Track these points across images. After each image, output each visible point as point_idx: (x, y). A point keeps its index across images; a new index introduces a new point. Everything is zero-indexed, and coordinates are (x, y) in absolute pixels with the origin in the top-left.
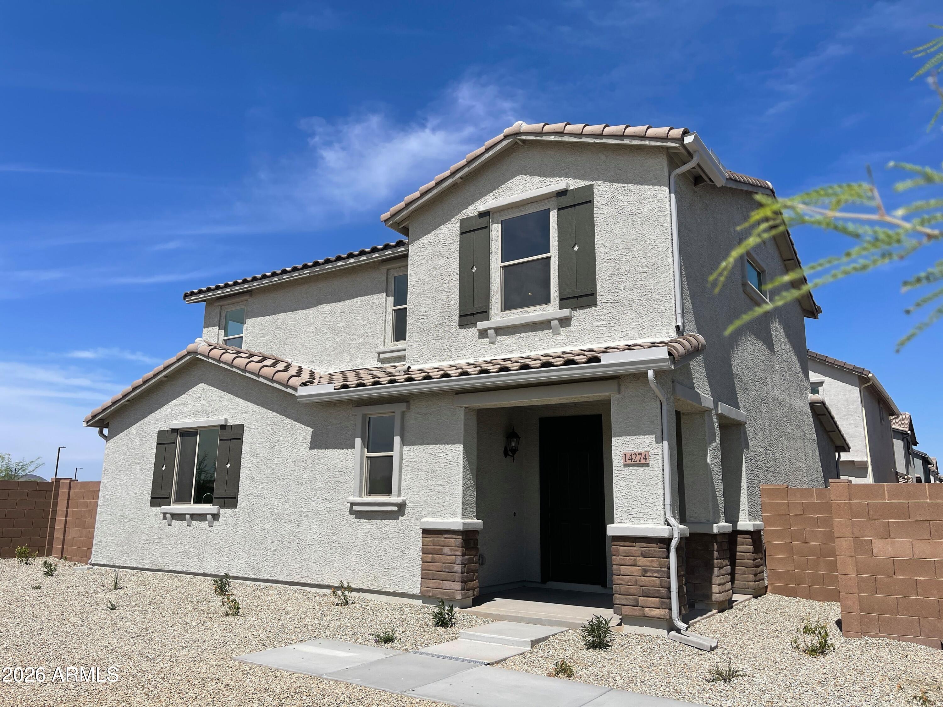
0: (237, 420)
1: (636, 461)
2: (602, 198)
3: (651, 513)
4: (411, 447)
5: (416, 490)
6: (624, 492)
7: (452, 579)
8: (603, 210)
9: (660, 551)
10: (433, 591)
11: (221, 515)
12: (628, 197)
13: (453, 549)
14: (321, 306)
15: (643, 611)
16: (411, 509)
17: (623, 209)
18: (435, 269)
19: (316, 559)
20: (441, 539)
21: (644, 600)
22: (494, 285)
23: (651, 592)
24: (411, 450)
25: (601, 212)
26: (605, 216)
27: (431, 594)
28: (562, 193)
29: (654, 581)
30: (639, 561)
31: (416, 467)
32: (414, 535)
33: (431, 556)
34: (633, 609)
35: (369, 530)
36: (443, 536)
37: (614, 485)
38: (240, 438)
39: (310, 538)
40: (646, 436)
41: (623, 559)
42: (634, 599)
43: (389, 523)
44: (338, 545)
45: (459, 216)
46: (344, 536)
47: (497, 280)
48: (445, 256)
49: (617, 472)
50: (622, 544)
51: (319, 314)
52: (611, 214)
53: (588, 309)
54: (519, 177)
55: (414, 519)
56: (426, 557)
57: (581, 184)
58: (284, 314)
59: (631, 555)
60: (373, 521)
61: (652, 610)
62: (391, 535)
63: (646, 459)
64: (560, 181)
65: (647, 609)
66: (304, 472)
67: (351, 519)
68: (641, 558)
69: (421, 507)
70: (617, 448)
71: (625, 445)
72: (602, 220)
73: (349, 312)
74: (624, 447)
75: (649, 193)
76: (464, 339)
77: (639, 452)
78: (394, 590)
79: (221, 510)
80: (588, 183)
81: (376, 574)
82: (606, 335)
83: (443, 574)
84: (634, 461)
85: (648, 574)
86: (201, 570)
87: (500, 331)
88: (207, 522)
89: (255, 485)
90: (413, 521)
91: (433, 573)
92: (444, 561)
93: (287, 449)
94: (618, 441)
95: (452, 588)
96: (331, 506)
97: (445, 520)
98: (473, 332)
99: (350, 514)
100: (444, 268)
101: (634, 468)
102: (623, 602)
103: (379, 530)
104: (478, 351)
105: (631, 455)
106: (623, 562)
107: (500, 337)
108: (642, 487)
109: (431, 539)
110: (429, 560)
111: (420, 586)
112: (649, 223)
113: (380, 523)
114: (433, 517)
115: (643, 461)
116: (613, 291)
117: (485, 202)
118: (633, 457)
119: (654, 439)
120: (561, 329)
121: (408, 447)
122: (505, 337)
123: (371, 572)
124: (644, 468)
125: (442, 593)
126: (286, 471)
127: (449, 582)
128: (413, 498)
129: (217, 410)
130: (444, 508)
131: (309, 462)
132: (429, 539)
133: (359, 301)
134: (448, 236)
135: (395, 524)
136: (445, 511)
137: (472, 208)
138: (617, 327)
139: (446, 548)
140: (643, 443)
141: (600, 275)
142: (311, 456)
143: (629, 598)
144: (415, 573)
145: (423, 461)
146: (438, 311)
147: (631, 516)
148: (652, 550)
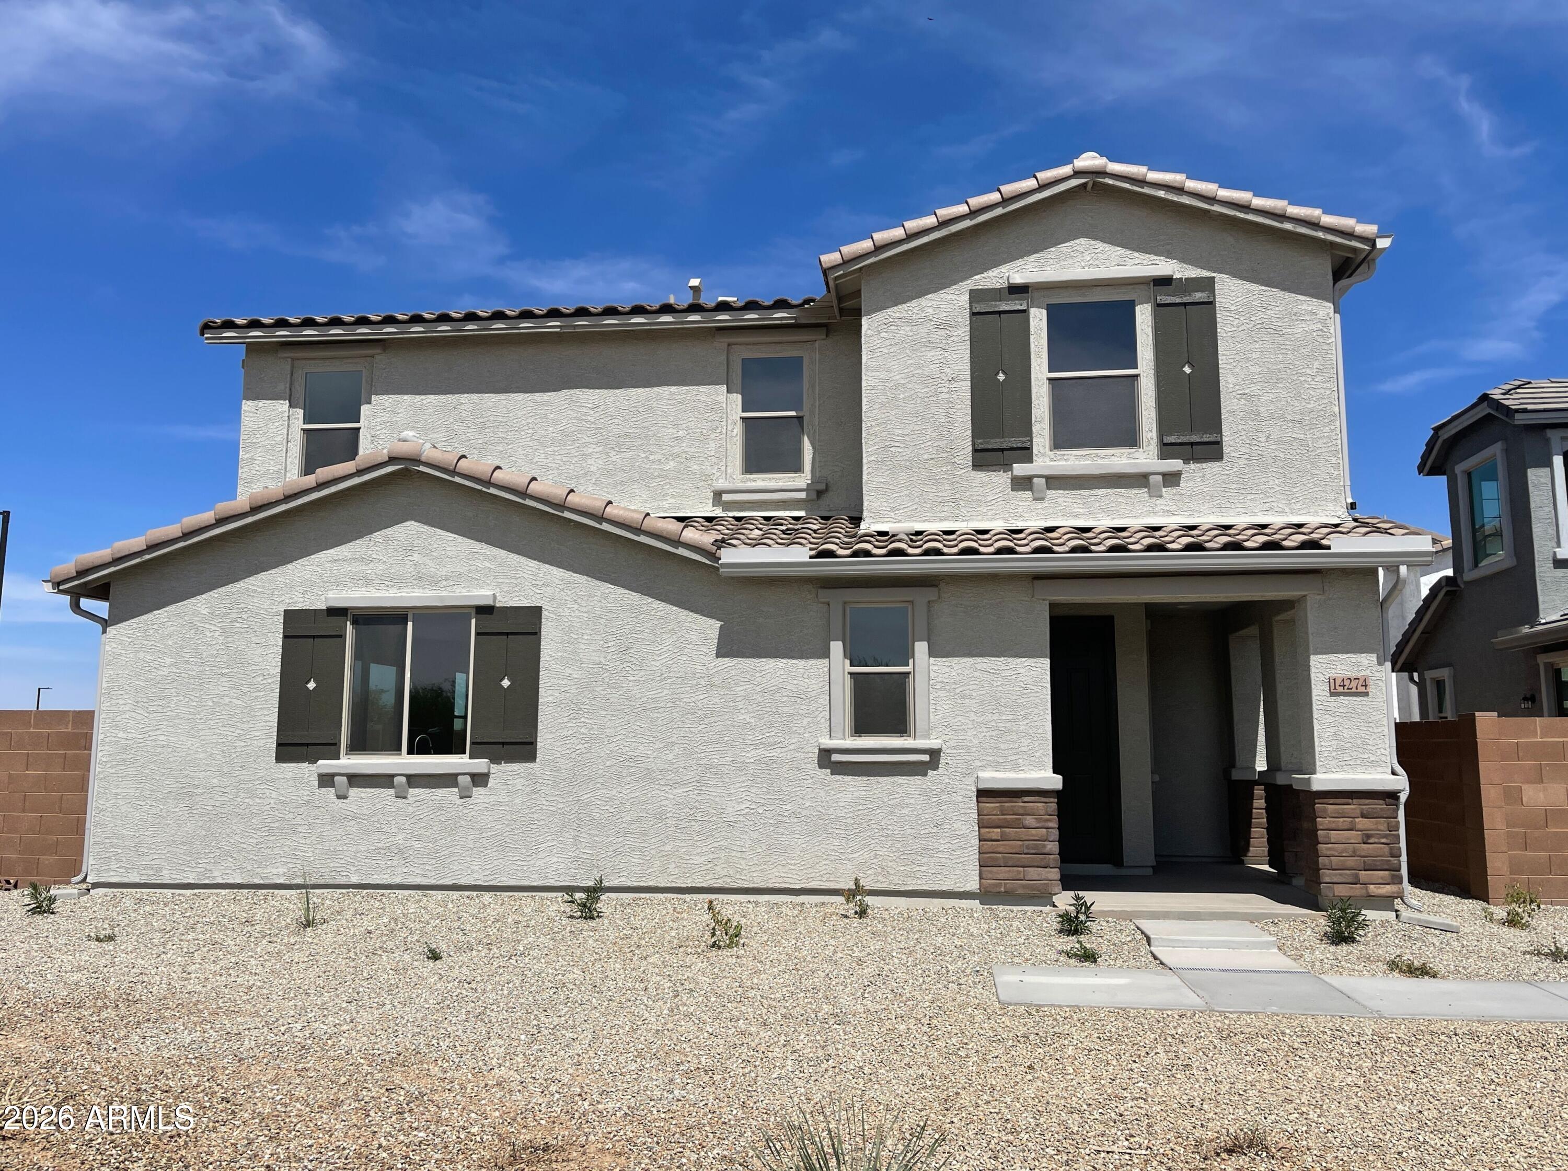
0: (522, 598)
1: (1351, 689)
2: (1228, 300)
3: (1372, 759)
4: (944, 659)
5: (961, 728)
6: (1332, 731)
7: (1043, 864)
8: (1231, 319)
9: (1389, 809)
10: (1005, 884)
11: (492, 776)
12: (1271, 307)
13: (1041, 819)
14: (572, 391)
15: (1367, 888)
16: (953, 758)
17: (1263, 323)
18: (920, 366)
19: (747, 846)
20: (1018, 804)
21: (1366, 875)
22: (1037, 407)
23: (1378, 863)
24: (946, 664)
25: (1228, 322)
26: (1233, 329)
27: (1002, 889)
28: (1164, 282)
29: (1381, 848)
30: (1358, 823)
31: (958, 691)
32: (960, 799)
33: (999, 830)
34: (1352, 888)
35: (864, 793)
36: (1020, 800)
37: (1315, 721)
38: (535, 634)
39: (730, 810)
40: (1363, 655)
41: (1334, 822)
42: (1352, 875)
43: (906, 781)
44: (796, 820)
45: (966, 283)
46: (807, 805)
47: (1041, 399)
48: (939, 345)
49: (1320, 703)
50: (1331, 801)
51: (567, 406)
52: (1243, 327)
53: (1209, 464)
54: (1083, 241)
55: (959, 774)
56: (989, 832)
57: (1194, 272)
58: (475, 397)
59: (1347, 815)
60: (872, 778)
61: (1380, 888)
62: (912, 801)
63: (1366, 686)
64: (1157, 262)
65: (1372, 886)
66: (706, 696)
67: (823, 776)
68: (1360, 819)
69: (972, 754)
70: (1320, 670)
71: (1332, 666)
72: (1229, 334)
73: (641, 410)
74: (1330, 668)
75: (1304, 307)
76: (982, 489)
77: (1354, 675)
78: (926, 888)
79: (492, 765)
80: (1206, 274)
81: (884, 864)
82: (1238, 505)
83: (1024, 858)
84: (1348, 689)
85: (1371, 841)
86: (447, 880)
87: (1056, 481)
88: (456, 790)
89: (583, 720)
90: (958, 778)
91: (1004, 858)
92: (1025, 838)
93: (660, 655)
94: (1321, 661)
95: (1043, 877)
96: (776, 754)
97: (1022, 775)
98: (1000, 479)
99: (820, 768)
100: (938, 365)
101: (1346, 698)
102: (1335, 880)
103: (885, 792)
104: (1011, 511)
105: (1343, 680)
106: (1333, 826)
107: (1054, 492)
108: (1359, 724)
109: (998, 805)
110: (995, 837)
111: (978, 878)
112: (1304, 351)
113: (886, 782)
114: (997, 771)
115: (1362, 689)
116: (1248, 442)
117: (1019, 268)
118: (1347, 683)
119: (1375, 659)
120: (1164, 490)
121: (939, 659)
122: (1062, 491)
123: (872, 861)
124: (1362, 698)
125: (1024, 887)
126: (660, 695)
127: (1037, 869)
128: (954, 741)
129: (460, 576)
130: (1018, 757)
131: (717, 681)
132: (991, 805)
133: (666, 391)
134: (945, 314)
135: (919, 782)
136: (1020, 761)
137: (994, 274)
138: (1256, 496)
139: (1028, 817)
140: (1358, 664)
141: (1227, 416)
142: (720, 668)
143: (1346, 874)
144: (966, 859)
145: (972, 683)
146: (928, 437)
147: (1343, 763)
148: (1376, 808)
